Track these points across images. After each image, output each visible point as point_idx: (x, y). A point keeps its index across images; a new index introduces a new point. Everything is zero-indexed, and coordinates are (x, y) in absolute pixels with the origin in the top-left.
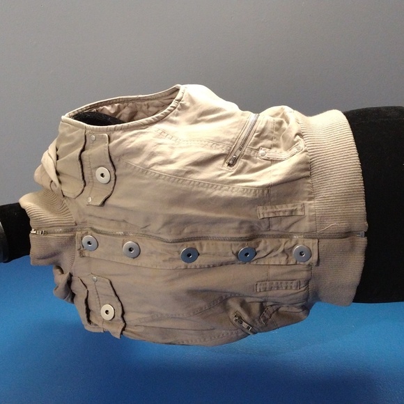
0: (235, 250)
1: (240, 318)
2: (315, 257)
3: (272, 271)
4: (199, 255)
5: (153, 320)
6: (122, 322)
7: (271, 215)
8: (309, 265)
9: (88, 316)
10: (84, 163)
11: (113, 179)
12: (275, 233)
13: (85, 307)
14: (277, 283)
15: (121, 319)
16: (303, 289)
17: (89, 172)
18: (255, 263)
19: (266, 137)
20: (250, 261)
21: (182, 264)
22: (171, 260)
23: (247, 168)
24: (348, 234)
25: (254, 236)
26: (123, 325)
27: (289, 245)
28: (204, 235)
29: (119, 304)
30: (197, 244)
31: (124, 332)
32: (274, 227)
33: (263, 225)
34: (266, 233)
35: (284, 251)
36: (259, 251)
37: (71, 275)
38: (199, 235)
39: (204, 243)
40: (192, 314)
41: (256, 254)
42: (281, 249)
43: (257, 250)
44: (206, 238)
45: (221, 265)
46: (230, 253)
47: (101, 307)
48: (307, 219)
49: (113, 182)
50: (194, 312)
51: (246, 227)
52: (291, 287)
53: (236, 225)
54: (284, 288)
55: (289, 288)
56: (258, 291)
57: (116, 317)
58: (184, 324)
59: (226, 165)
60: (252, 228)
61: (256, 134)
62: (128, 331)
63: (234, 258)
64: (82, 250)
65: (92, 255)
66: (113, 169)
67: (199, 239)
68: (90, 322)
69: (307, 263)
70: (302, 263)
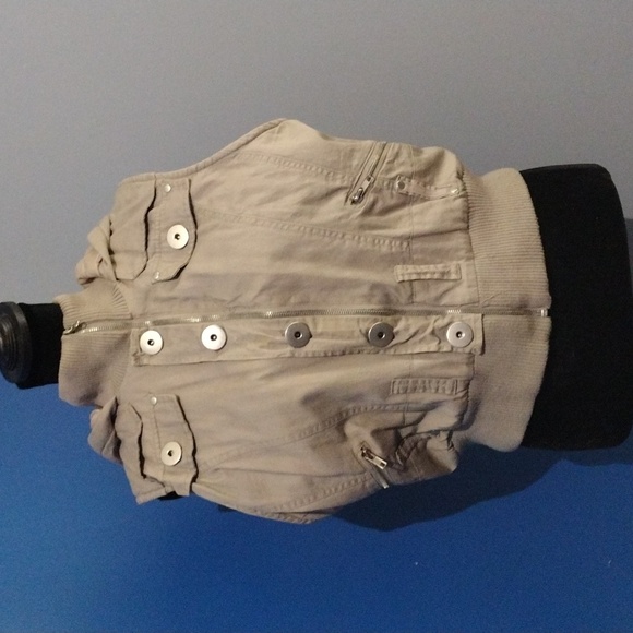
0: (364, 326)
2: (478, 341)
3: (418, 363)
4: (311, 337)
5: (239, 457)
6: (192, 466)
7: (414, 277)
8: (470, 353)
9: (142, 466)
10: (152, 226)
11: (193, 240)
12: (420, 308)
13: (137, 450)
14: (424, 382)
15: (191, 460)
16: (460, 395)
17: (157, 237)
18: (392, 351)
19: (403, 163)
20: (385, 345)
21: (288, 350)
22: (273, 345)
24: (522, 309)
25: (390, 310)
26: (194, 472)
27: (442, 322)
28: (320, 308)
29: (190, 437)
30: (309, 320)
31: (194, 484)
32: (418, 298)
33: (402, 292)
34: (407, 308)
35: (433, 333)
36: (397, 332)
37: (117, 404)
38: (311, 307)
39: (320, 319)
40: (297, 437)
41: (393, 338)
42: (429, 330)
43: (395, 330)
44: (322, 313)
45: (343, 353)
46: (357, 333)
47: (161, 448)
48: (465, 284)
49: (192, 245)
50: (300, 435)
51: (378, 295)
52: (444, 389)
53: (365, 290)
54: (433, 390)
55: (440, 390)
56: (395, 392)
57: (183, 461)
58: (286, 464)
59: (350, 201)
60: (387, 298)
62: (201, 483)
63: (362, 340)
64: (139, 355)
65: (154, 361)
66: (193, 226)
67: (312, 313)
68: (145, 476)
69: (467, 350)
70: (460, 350)
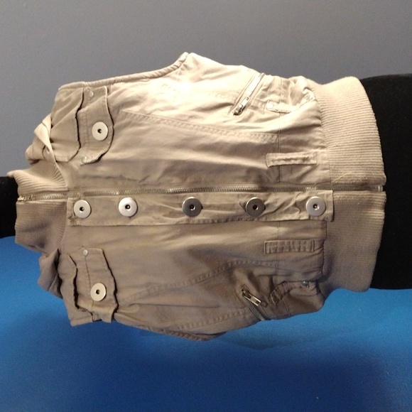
0: (243, 200)
1: (248, 292)
2: (329, 212)
4: (202, 208)
5: (149, 295)
6: (114, 301)
7: (281, 163)
8: (324, 220)
9: (76, 300)
10: (81, 123)
11: (111, 134)
12: (285, 186)
13: (73, 289)
14: (289, 243)
15: (113, 297)
16: (317, 252)
17: (85, 131)
18: (264, 219)
19: (273, 92)
20: (258, 215)
21: (185, 218)
22: (173, 214)
23: (254, 118)
24: (364, 185)
25: (263, 188)
26: (115, 306)
27: (302, 197)
28: (209, 186)
29: (112, 280)
30: (201, 194)
31: (116, 314)
32: (284, 179)
33: (272, 174)
34: (276, 186)
35: (295, 205)
36: (268, 205)
37: (59, 253)
38: (203, 186)
39: (209, 194)
40: (194, 281)
41: (265, 209)
42: (292, 203)
43: (266, 203)
44: (210, 190)
45: (227, 221)
46: (238, 206)
47: (91, 287)
48: (320, 167)
49: (110, 137)
50: (196, 280)
51: (254, 176)
52: (305, 248)
53: (243, 173)
54: (297, 250)
55: (302, 250)
56: (268, 252)
57: (108, 297)
58: (185, 299)
59: (232, 114)
60: (260, 179)
61: (263, 88)
62: (121, 313)
63: (241, 211)
64: (73, 218)
65: (84, 223)
66: (111, 122)
67: (203, 190)
68: (78, 307)
69: (321, 218)
70: (316, 218)
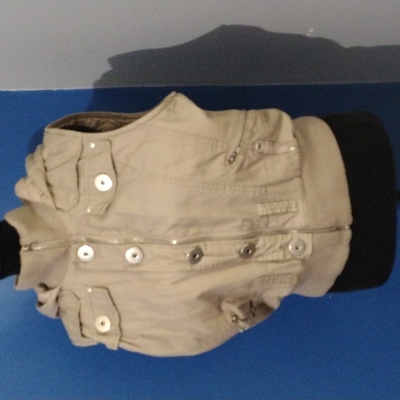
2: (309, 250)
4: (203, 255)
7: (270, 212)
8: (304, 258)
11: (114, 186)
12: (272, 230)
15: (118, 329)
26: (120, 335)
27: (286, 240)
31: (120, 343)
32: (271, 225)
33: (262, 222)
34: (264, 230)
38: (204, 236)
41: (255, 251)
43: (256, 246)
47: (95, 319)
48: (301, 214)
49: (114, 189)
53: (238, 223)
57: (112, 328)
68: (83, 336)
69: (302, 257)
70: (298, 257)
